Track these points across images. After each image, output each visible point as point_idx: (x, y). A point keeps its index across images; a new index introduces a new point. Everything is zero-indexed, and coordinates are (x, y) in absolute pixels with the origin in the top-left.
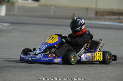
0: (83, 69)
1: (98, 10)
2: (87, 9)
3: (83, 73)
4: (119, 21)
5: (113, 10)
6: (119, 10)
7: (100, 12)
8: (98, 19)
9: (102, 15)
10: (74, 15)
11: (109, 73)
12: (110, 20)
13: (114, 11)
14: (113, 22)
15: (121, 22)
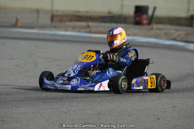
0: (33, 106)
1: (55, 13)
2: (38, 11)
3: (32, 113)
4: (88, 30)
5: (78, 12)
6: (87, 12)
7: (58, 16)
8: (55, 27)
9: (61, 21)
10: (17, 20)
11: (72, 113)
12: (74, 28)
13: (80, 14)
14: (79, 32)
15: (90, 32)
